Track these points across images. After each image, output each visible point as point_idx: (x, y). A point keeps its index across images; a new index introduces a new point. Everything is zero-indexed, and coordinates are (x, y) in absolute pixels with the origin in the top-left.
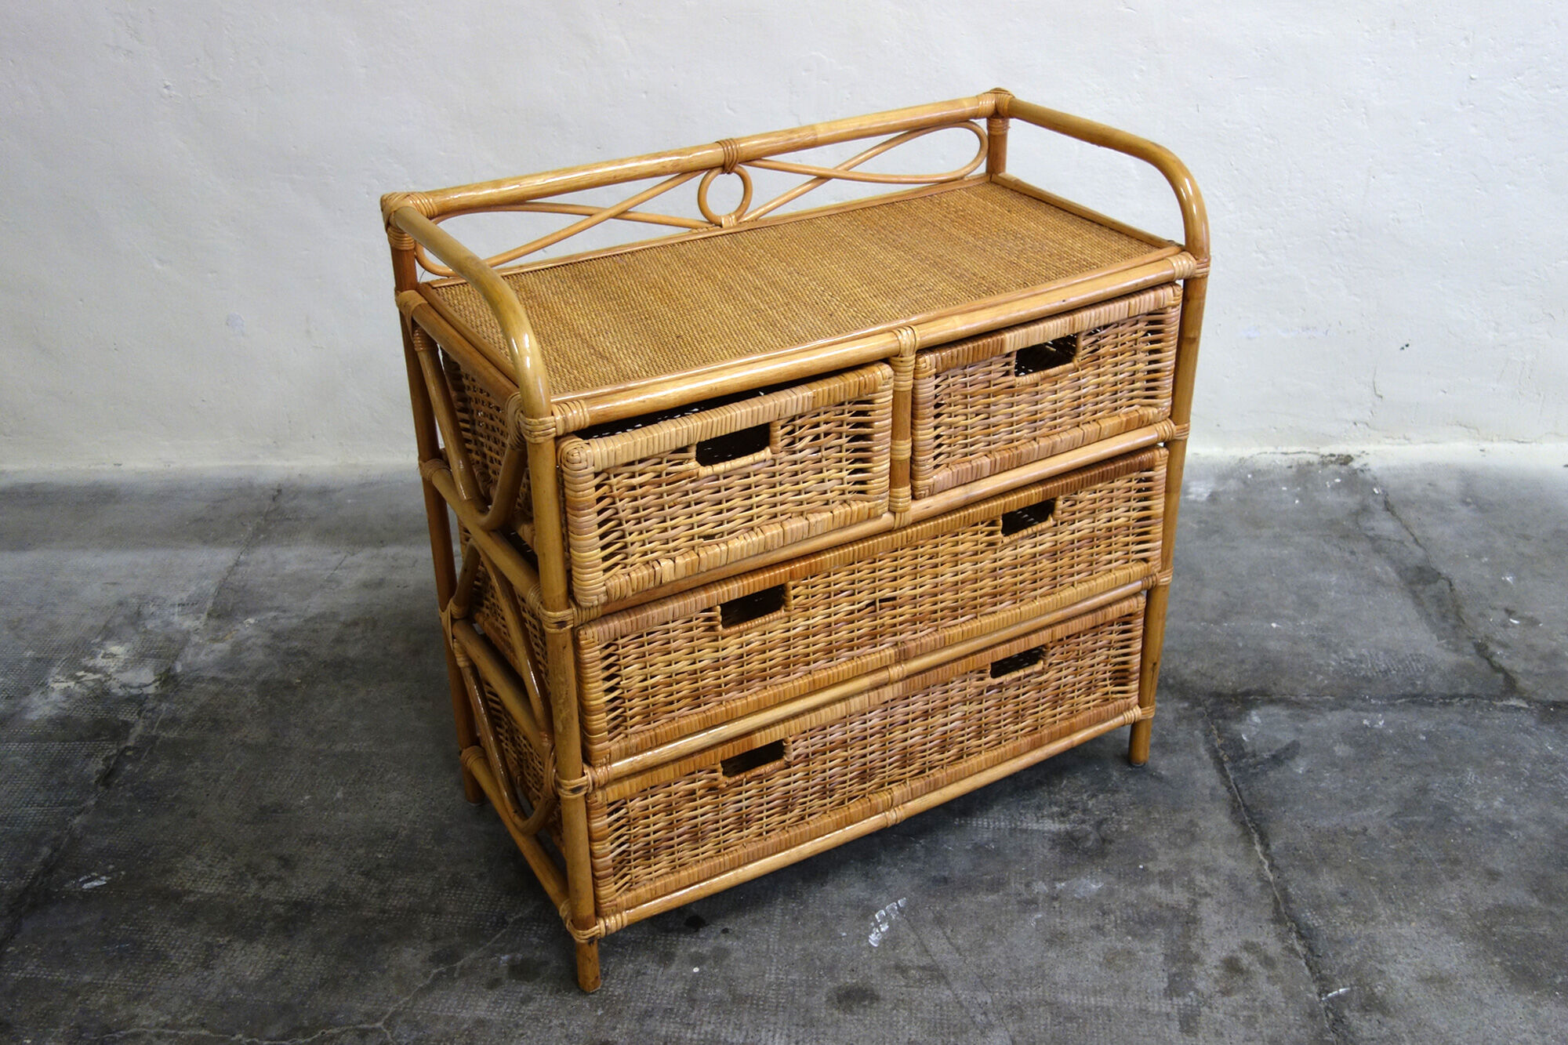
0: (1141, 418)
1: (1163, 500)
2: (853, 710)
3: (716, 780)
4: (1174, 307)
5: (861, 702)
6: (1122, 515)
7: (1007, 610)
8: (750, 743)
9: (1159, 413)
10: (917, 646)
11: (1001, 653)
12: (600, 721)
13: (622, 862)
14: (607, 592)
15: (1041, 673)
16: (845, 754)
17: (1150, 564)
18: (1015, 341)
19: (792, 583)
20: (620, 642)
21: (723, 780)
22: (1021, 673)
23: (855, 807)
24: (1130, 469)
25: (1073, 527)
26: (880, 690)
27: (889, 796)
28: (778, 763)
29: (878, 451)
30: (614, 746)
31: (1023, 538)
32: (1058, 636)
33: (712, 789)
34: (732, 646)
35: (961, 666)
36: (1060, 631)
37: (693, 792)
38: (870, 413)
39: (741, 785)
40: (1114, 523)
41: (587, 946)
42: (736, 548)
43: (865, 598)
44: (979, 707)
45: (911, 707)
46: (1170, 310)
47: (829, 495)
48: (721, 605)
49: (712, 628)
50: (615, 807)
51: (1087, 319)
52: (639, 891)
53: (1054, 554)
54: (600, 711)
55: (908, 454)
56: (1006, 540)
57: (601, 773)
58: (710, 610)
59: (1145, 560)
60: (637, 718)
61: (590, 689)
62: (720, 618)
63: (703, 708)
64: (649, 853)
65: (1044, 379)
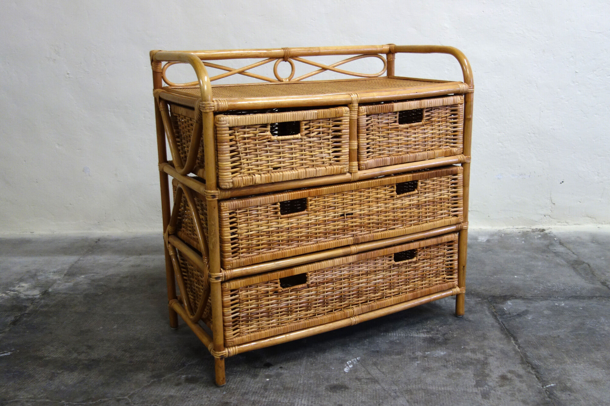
0: (451, 151)
1: (462, 189)
2: (336, 265)
3: (277, 287)
4: (461, 104)
5: (339, 261)
6: (446, 194)
7: (400, 229)
8: (292, 272)
9: (458, 150)
10: (362, 238)
11: (398, 249)
12: (228, 247)
13: (236, 321)
14: (233, 182)
15: (415, 262)
16: (333, 286)
17: (459, 217)
18: (398, 107)
19: (309, 198)
20: (238, 211)
21: (280, 289)
22: (407, 261)
23: (338, 314)
24: (448, 174)
25: (425, 195)
26: (347, 257)
27: (352, 310)
28: (304, 285)
29: (344, 143)
30: (235, 261)
31: (405, 196)
32: (422, 246)
33: (276, 292)
34: (284, 223)
35: (381, 252)
36: (423, 243)
37: (267, 292)
38: (340, 126)
39: (288, 292)
40: (442, 197)
41: (220, 360)
42: (286, 175)
43: (340, 211)
44: (390, 274)
45: (361, 269)
46: (459, 105)
47: (324, 160)
48: (280, 203)
49: (276, 213)
50: (234, 292)
51: (426, 103)
52: (243, 337)
53: (418, 206)
54: (228, 242)
55: (356, 147)
56: (398, 196)
57: (228, 273)
58: (275, 204)
59: (456, 216)
60: (244, 250)
61: (225, 231)
62: (280, 208)
63: (272, 250)
64: (248, 319)
65: (410, 127)
